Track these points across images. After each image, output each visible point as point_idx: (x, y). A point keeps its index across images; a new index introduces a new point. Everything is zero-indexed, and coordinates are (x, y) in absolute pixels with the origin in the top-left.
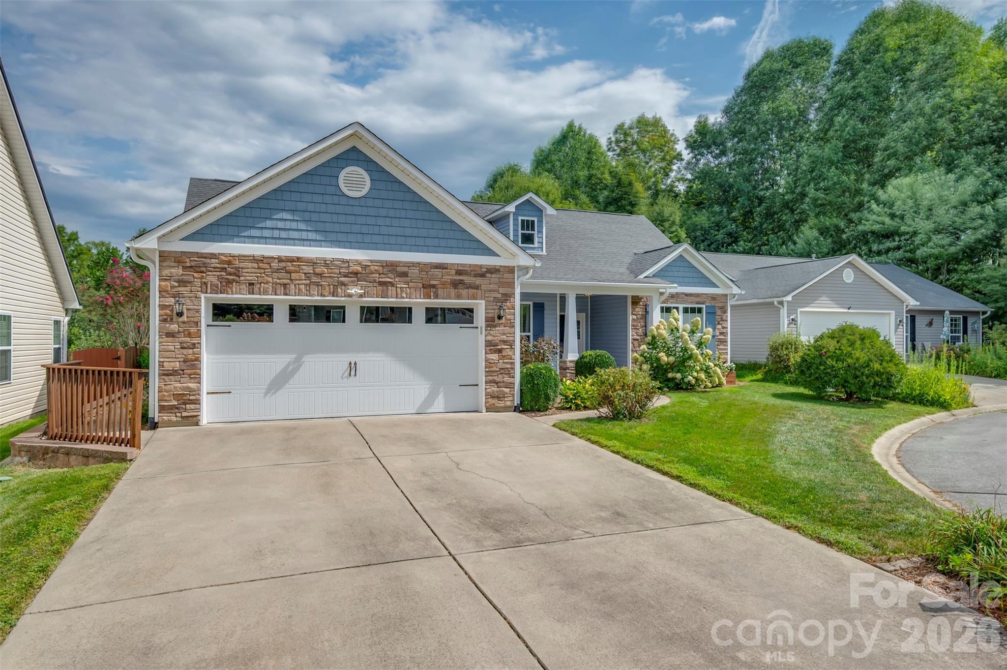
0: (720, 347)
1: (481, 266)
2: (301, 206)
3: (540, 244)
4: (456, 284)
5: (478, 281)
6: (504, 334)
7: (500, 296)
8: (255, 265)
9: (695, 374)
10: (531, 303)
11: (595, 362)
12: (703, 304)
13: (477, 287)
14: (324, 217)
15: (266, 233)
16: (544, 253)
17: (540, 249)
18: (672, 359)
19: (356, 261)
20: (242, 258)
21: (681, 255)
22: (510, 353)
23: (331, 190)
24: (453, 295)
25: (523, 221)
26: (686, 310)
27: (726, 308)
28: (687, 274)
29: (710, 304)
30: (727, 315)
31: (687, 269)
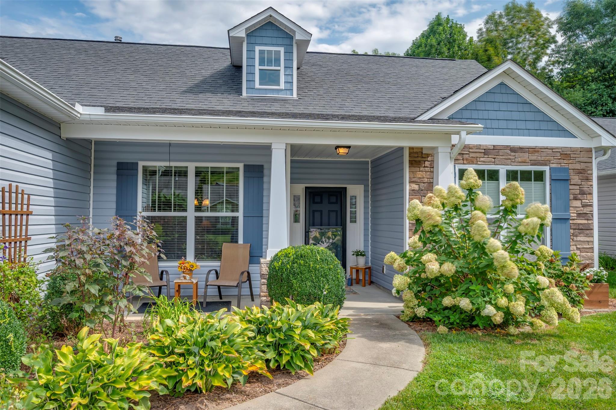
0: (579, 238)
3: (288, 85)
9: (503, 301)
10: (241, 166)
11: (292, 267)
12: (546, 165)
16: (295, 96)
17: (288, 92)
18: (449, 268)
21: (502, 84)
25: (261, 52)
26: (512, 176)
27: (589, 172)
28: (516, 115)
29: (559, 166)
30: (590, 183)
31: (514, 107)
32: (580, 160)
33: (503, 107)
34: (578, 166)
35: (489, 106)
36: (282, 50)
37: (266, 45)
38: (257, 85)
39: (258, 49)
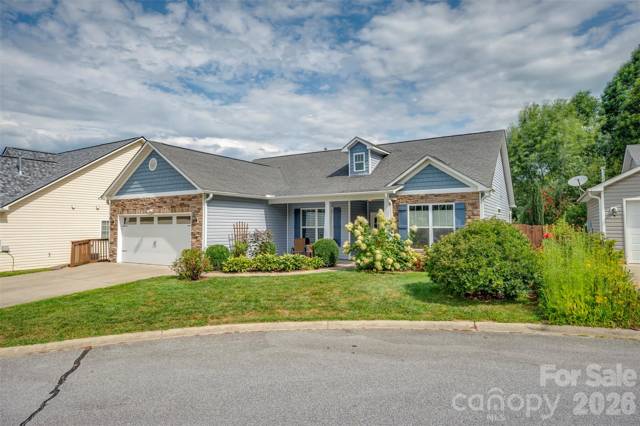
1: (190, 195)
2: (140, 178)
3: (367, 169)
4: (182, 205)
5: (189, 202)
6: (198, 229)
7: (197, 209)
8: (129, 203)
12: (452, 202)
13: (189, 206)
14: (146, 181)
15: (132, 190)
19: (152, 198)
20: (127, 200)
21: (430, 165)
22: (200, 239)
23: (147, 170)
24: (181, 210)
25: (356, 156)
26: (435, 208)
27: (477, 204)
28: (437, 179)
29: (460, 202)
30: (478, 210)
31: (436, 175)
32: (473, 198)
33: (431, 176)
34: (471, 202)
35: (423, 176)
36: (364, 153)
37: (358, 152)
38: (355, 171)
39: (354, 154)
